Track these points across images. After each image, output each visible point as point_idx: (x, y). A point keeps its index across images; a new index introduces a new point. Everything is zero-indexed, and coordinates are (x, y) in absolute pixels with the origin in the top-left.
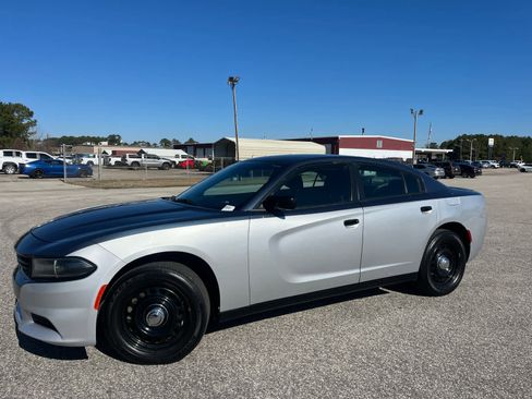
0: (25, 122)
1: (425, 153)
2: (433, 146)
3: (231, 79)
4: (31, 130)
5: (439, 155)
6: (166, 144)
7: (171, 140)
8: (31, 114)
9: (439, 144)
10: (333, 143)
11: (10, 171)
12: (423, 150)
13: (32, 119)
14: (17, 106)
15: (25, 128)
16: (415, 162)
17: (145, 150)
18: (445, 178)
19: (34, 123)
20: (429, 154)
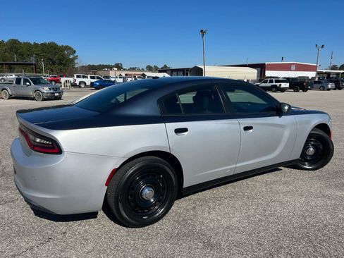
0: (71, 57)
1: (325, 73)
2: (334, 68)
3: (202, 31)
4: (76, 61)
5: (338, 74)
6: (150, 69)
7: (153, 66)
8: (74, 52)
9: (339, 66)
10: (261, 68)
11: (83, 86)
12: (324, 71)
13: (75, 55)
14: (67, 47)
15: (72, 60)
16: (317, 79)
17: (145, 73)
18: (335, 89)
19: (76, 57)
20: (329, 74)
